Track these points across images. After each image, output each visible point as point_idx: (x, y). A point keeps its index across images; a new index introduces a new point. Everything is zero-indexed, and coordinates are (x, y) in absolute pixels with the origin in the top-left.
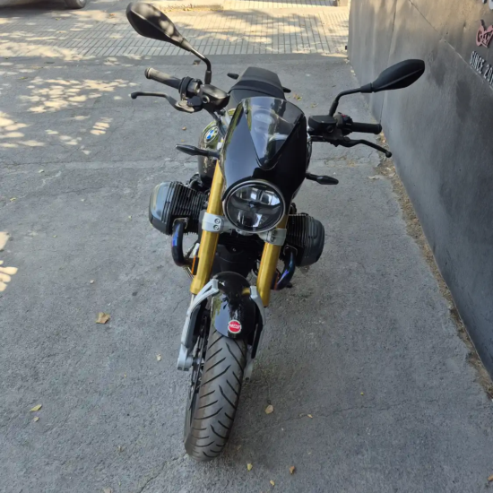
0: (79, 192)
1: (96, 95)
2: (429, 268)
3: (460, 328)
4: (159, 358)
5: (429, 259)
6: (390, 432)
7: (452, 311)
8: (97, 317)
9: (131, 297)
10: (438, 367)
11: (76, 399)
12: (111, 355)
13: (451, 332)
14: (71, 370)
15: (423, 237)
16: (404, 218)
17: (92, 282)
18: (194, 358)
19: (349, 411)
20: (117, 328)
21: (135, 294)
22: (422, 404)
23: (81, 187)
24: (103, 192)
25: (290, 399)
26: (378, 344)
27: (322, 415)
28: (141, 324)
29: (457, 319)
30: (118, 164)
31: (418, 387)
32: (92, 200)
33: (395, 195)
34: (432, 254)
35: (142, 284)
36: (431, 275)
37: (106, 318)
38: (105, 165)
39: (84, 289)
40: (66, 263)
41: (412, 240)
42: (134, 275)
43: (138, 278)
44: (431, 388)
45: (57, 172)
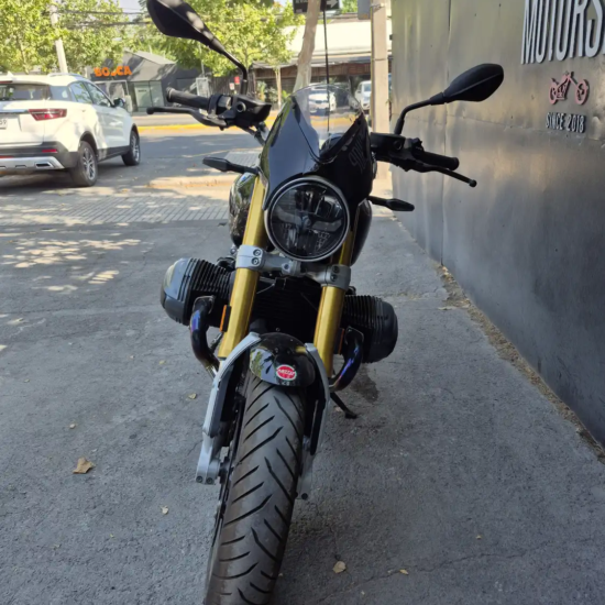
0: (67, 337)
1: (100, 253)
2: (538, 391)
3: (598, 453)
4: (165, 511)
5: (535, 381)
6: (532, 586)
7: (582, 434)
8: (75, 466)
9: (126, 440)
10: (582, 498)
11: (31, 571)
12: (93, 511)
13: (588, 457)
14: (27, 532)
15: (521, 360)
16: (492, 343)
17: (72, 426)
18: (222, 464)
19: (464, 561)
20: (102, 478)
21: (133, 437)
22: (572, 546)
23: (70, 331)
24: (98, 335)
25: (370, 551)
26: (490, 476)
27: (423, 569)
28: (140, 471)
29: (592, 442)
30: (120, 310)
31: (561, 525)
32: (83, 344)
33: (474, 323)
34: (537, 375)
35: (144, 425)
36: (542, 396)
37: (89, 466)
38: (103, 311)
39: (61, 435)
40: (38, 408)
41: (508, 365)
42: (133, 415)
43: (139, 419)
44: (580, 524)
45: (41, 319)
